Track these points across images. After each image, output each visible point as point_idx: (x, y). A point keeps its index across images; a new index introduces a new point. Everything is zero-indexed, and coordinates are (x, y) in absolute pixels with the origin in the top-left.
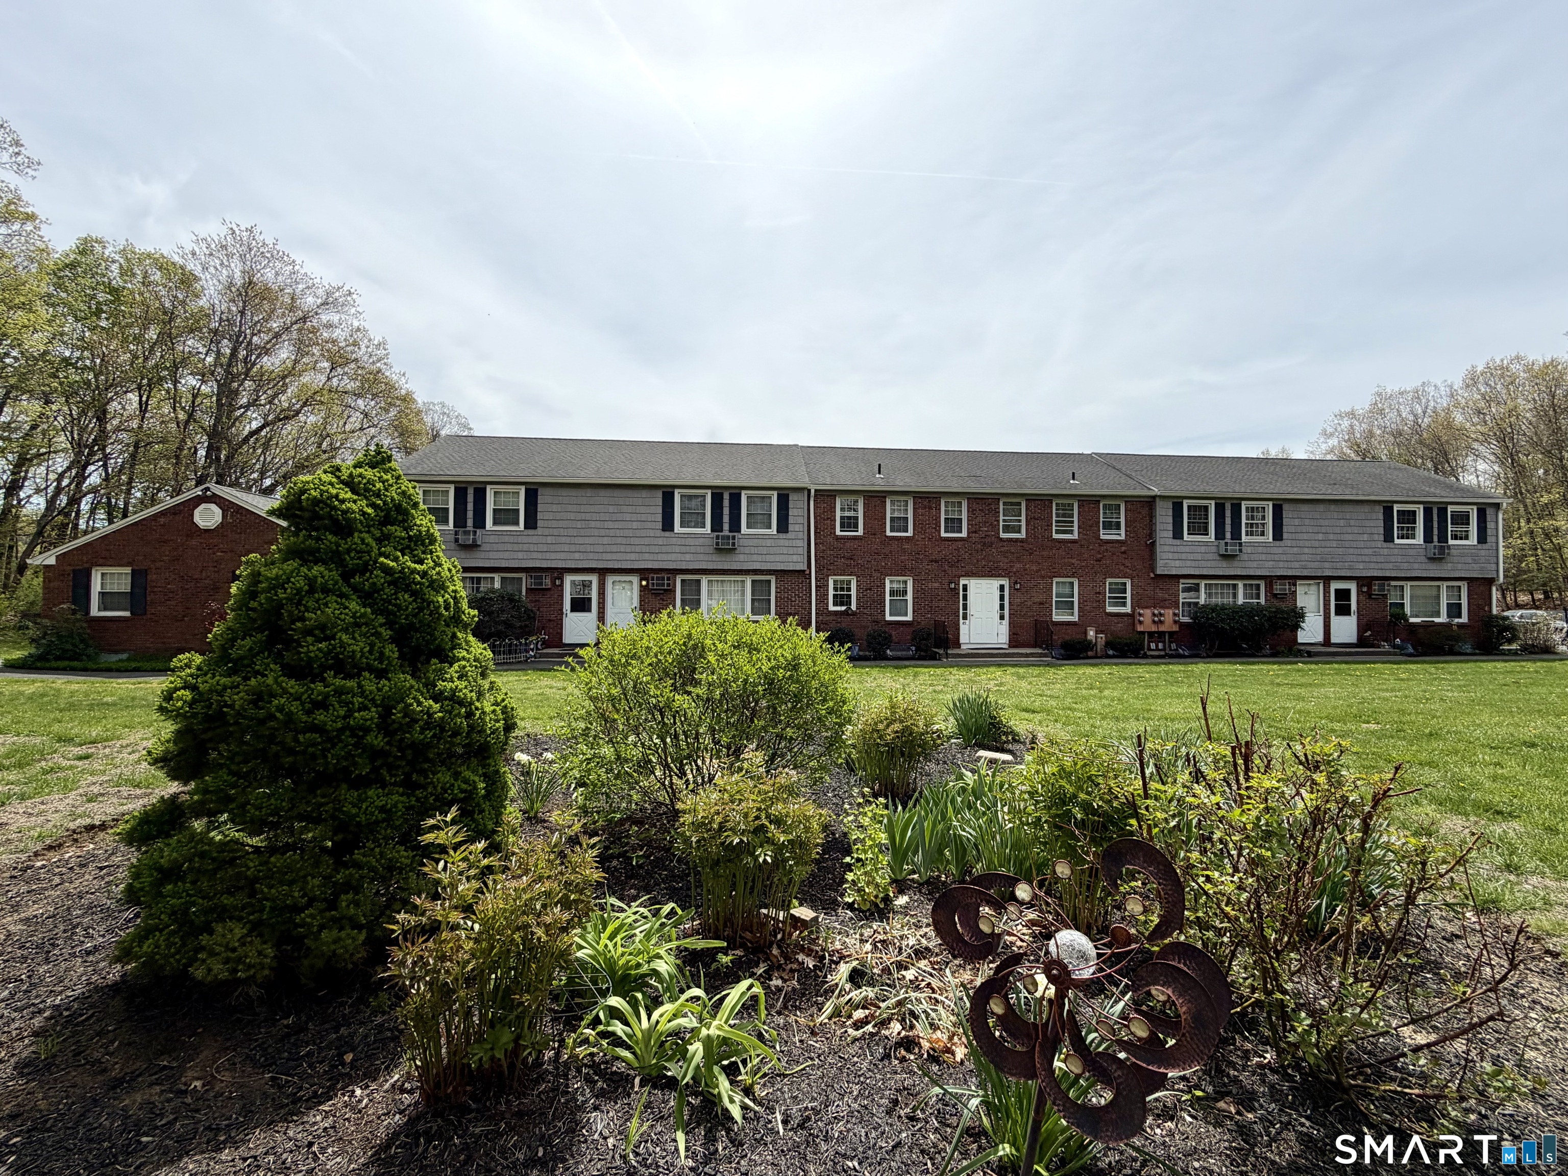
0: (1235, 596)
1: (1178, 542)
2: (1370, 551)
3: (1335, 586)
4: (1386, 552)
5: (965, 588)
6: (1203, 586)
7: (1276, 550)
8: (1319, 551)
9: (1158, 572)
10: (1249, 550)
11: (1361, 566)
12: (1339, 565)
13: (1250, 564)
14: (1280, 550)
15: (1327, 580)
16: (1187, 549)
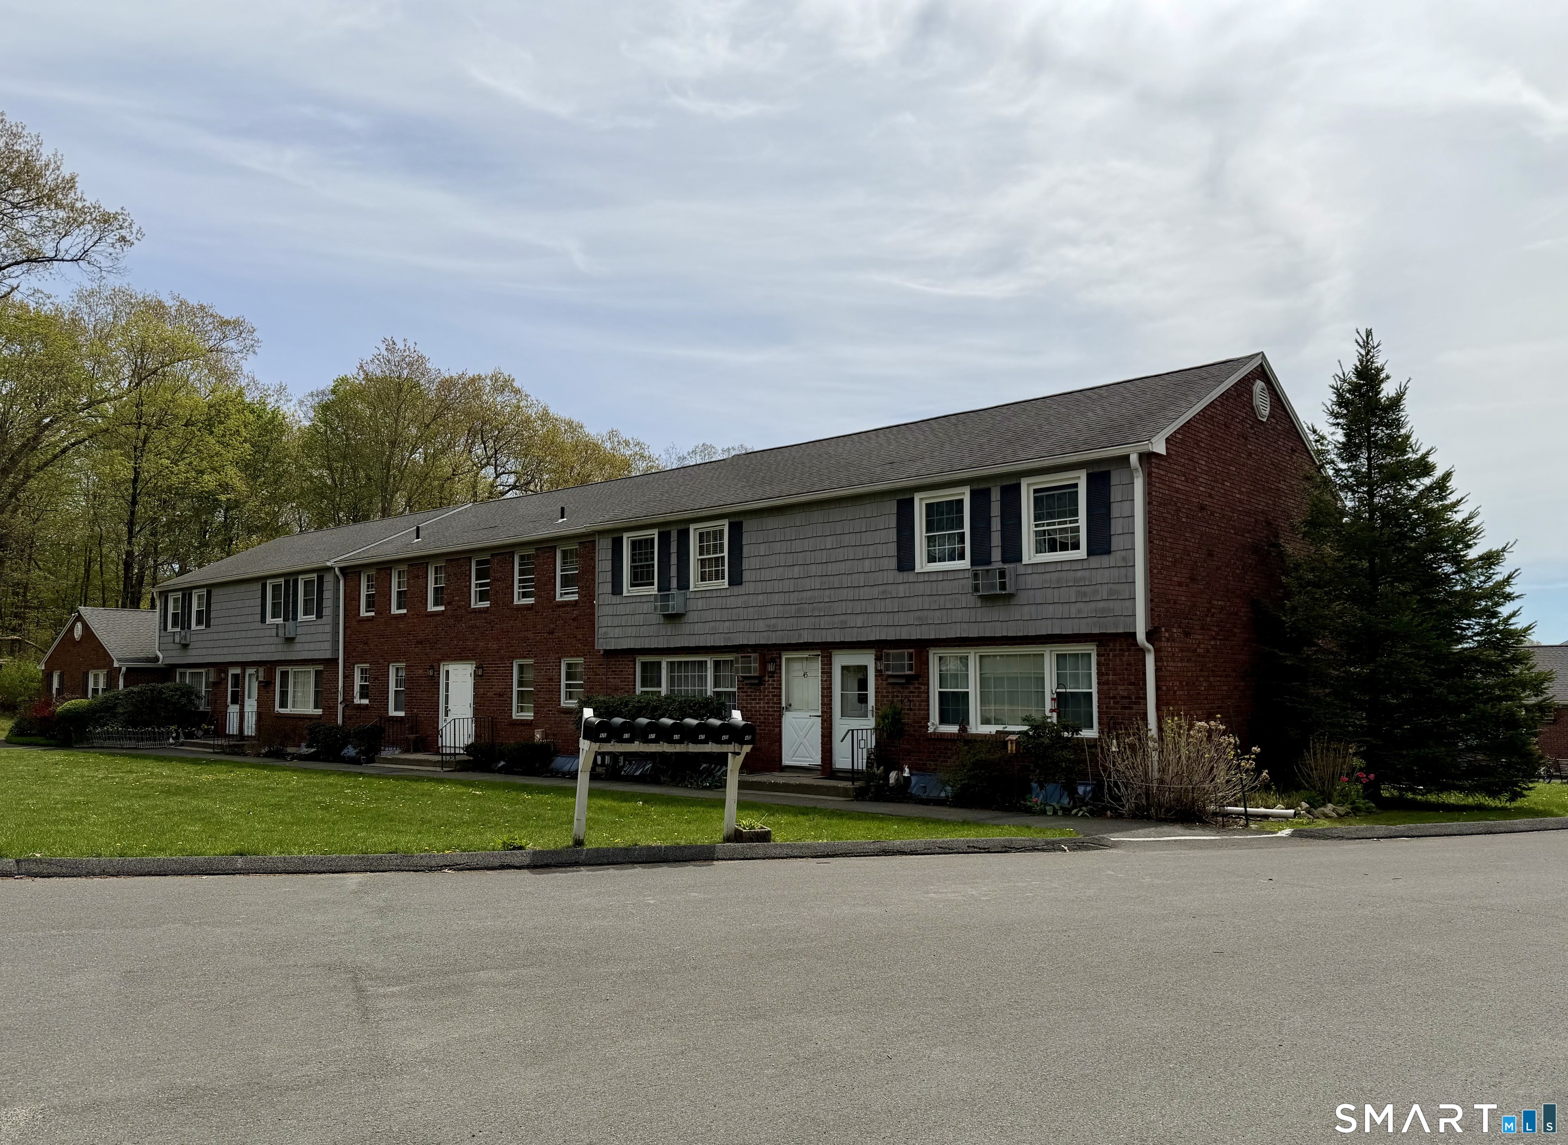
0: (702, 680)
1: (616, 599)
2: (875, 592)
3: (840, 660)
4: (902, 590)
5: (447, 672)
6: (664, 665)
7: (732, 602)
8: (794, 598)
9: (601, 645)
10: (700, 604)
11: (859, 621)
12: (824, 622)
13: (698, 628)
14: (739, 601)
15: (826, 649)
16: (629, 609)
